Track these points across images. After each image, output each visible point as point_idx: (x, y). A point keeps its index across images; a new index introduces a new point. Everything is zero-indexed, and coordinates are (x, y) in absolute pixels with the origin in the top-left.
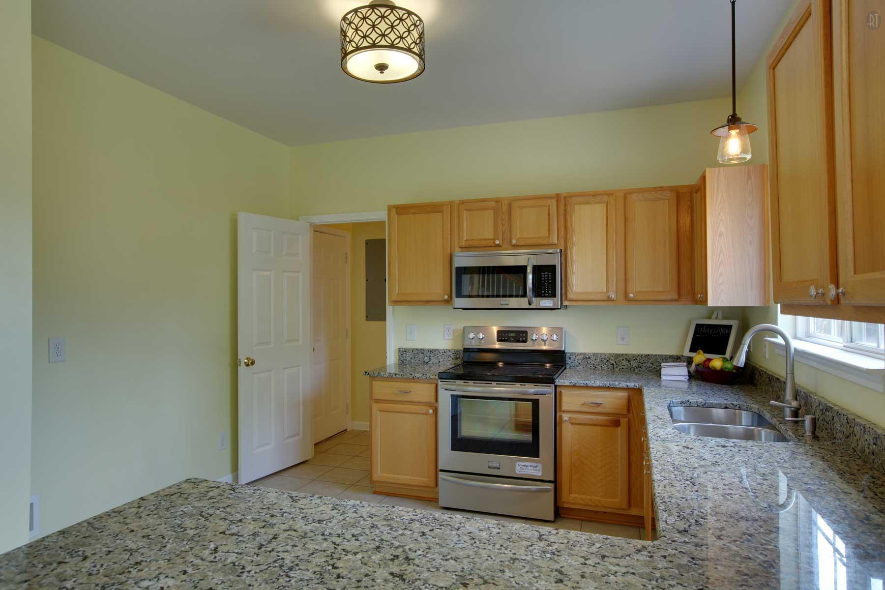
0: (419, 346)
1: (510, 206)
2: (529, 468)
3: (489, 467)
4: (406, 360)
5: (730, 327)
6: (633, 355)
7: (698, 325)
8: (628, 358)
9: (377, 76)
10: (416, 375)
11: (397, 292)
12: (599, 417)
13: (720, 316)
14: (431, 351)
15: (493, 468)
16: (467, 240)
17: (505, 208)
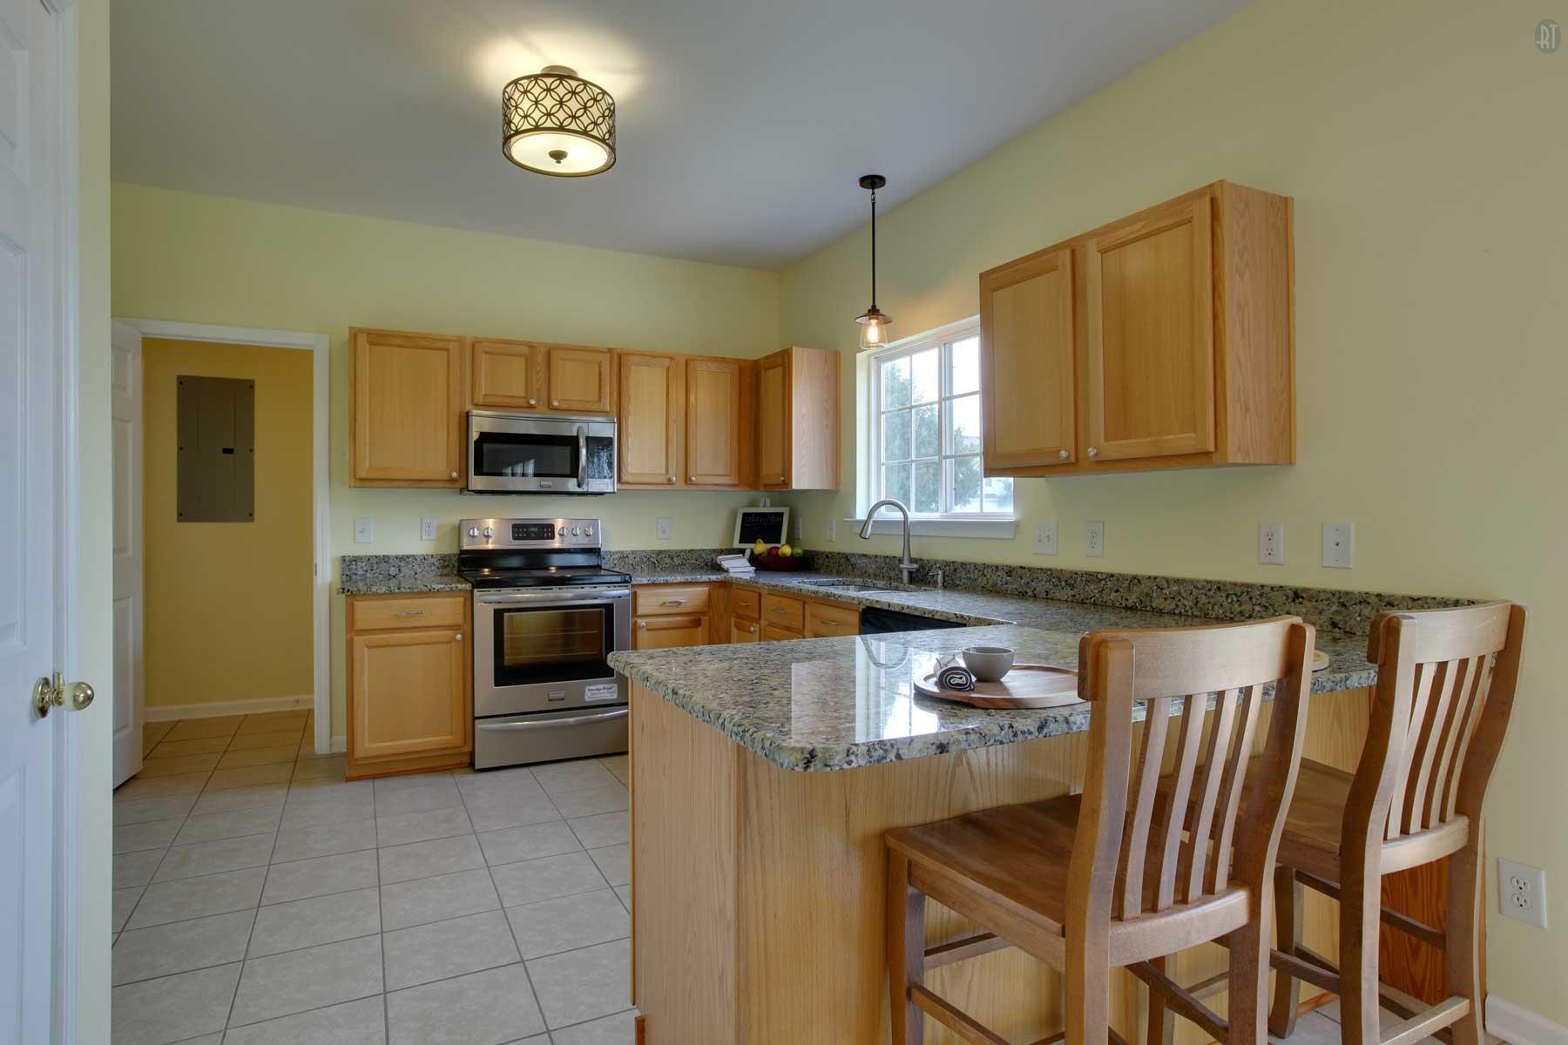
0: (381, 553)
1: (549, 354)
2: (602, 691)
3: (550, 700)
4: (356, 574)
5: (781, 515)
6: (676, 551)
7: (745, 515)
8: (670, 555)
9: (551, 166)
10: (434, 586)
11: (367, 466)
12: (679, 618)
13: (768, 503)
14: (402, 558)
15: (556, 700)
16: (485, 395)
17: (540, 358)
